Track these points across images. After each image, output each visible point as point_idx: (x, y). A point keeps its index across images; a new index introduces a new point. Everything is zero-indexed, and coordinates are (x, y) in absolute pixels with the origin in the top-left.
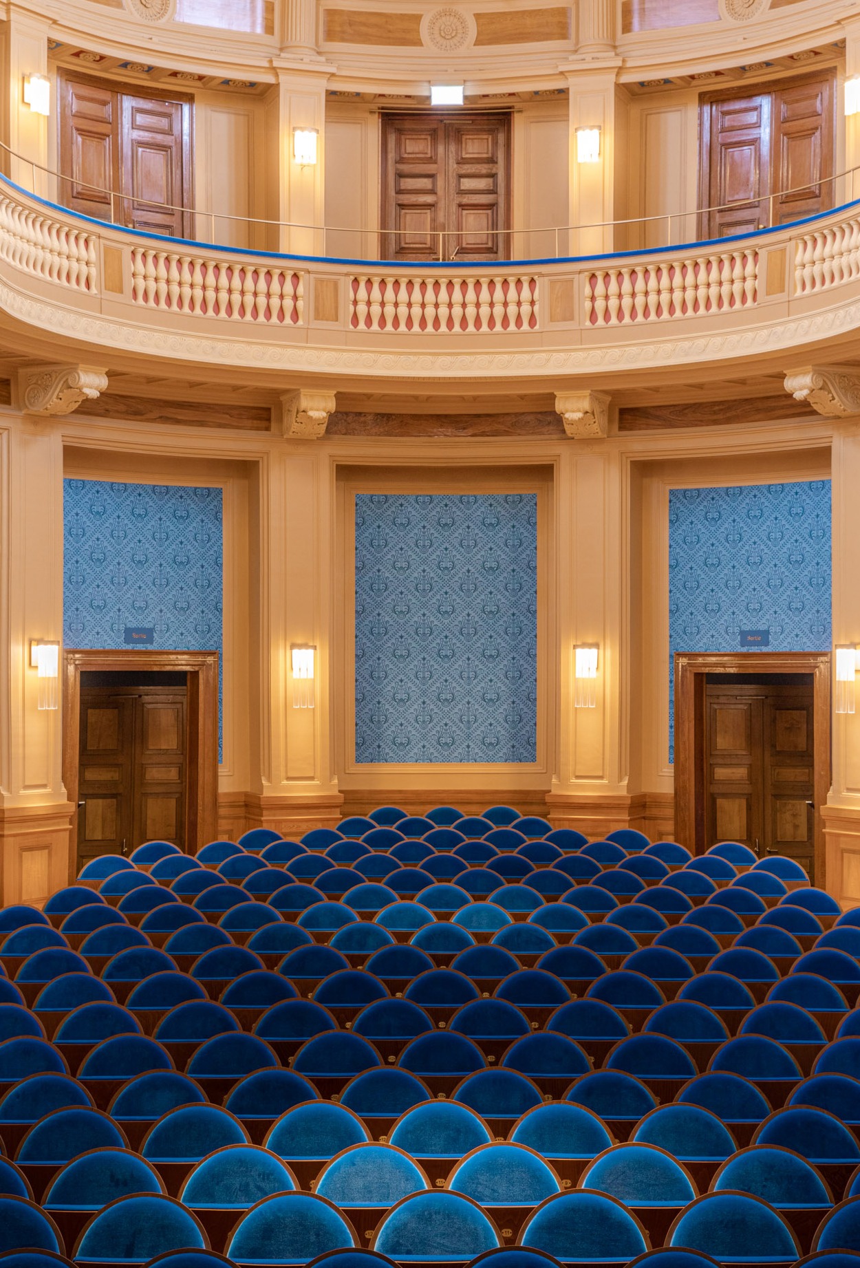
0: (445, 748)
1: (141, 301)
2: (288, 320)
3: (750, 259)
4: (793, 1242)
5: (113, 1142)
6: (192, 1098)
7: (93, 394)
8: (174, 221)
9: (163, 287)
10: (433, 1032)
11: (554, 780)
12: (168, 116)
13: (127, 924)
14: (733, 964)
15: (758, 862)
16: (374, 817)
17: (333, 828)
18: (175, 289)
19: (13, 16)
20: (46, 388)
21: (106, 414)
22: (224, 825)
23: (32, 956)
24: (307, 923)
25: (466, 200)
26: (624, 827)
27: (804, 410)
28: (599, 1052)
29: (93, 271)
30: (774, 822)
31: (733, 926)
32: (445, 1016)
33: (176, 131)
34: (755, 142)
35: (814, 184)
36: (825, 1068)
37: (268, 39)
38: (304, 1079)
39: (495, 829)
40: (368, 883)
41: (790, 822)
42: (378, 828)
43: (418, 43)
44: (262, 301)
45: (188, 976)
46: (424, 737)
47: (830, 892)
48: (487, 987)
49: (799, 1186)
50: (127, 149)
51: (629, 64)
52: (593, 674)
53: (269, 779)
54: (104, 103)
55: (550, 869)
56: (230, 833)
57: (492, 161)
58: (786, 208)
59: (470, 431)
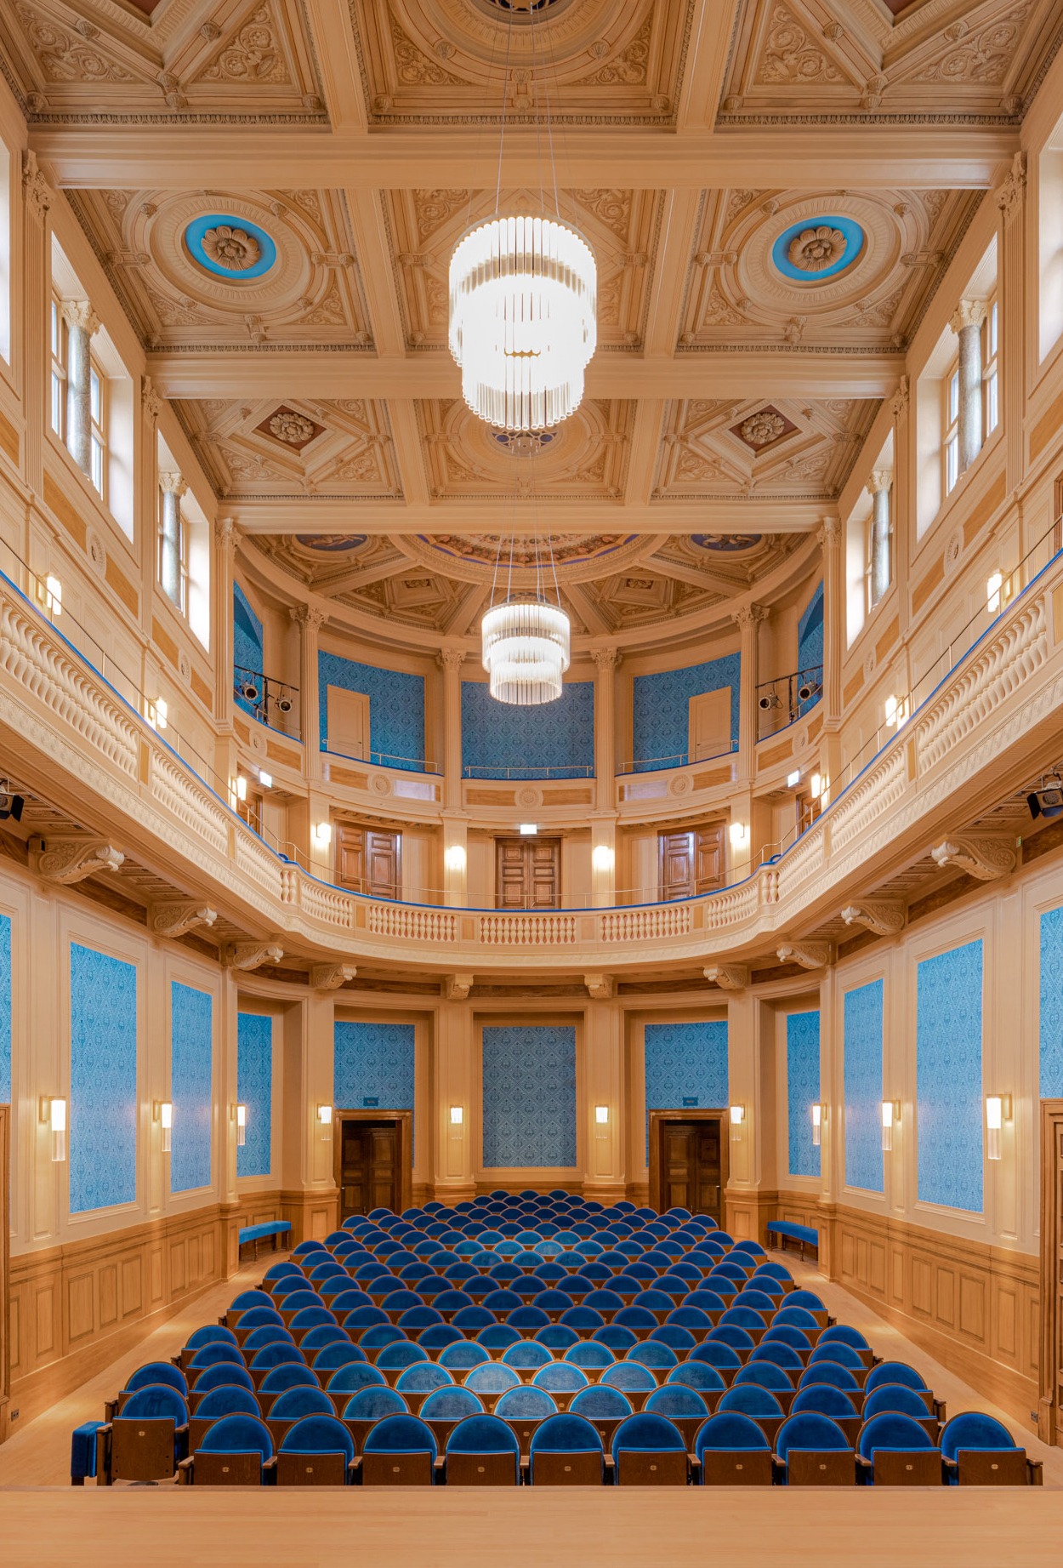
0: (529, 1160)
1: (374, 931)
2: (449, 939)
3: (685, 911)
4: (706, 1407)
5: (361, 1359)
6: (400, 1337)
7: (349, 978)
8: (392, 892)
9: (386, 924)
10: (524, 1306)
11: (586, 1176)
12: (390, 841)
13: (366, 1251)
14: (679, 1271)
15: (692, 1218)
16: (492, 1196)
17: (471, 1202)
18: (392, 925)
19: (311, 795)
20: (326, 976)
21: (355, 988)
22: (415, 1200)
23: (318, 1266)
24: (458, 1251)
25: (538, 879)
26: (623, 1200)
27: (714, 986)
28: (609, 1315)
29: (351, 917)
30: (701, 1197)
31: (679, 1251)
32: (530, 1298)
33: (393, 848)
34: (686, 854)
35: (716, 875)
36: (725, 1322)
37: (438, 803)
38: (458, 1329)
39: (555, 1202)
40: (489, 1231)
41: (708, 1199)
42: (495, 1201)
43: (514, 804)
44: (436, 930)
45: (398, 1278)
46: (518, 1153)
47: (728, 1233)
48: (551, 1284)
49: (710, 1380)
50: (369, 858)
51: (623, 816)
52: (605, 1120)
53: (438, 1176)
54: (358, 836)
55: (584, 1222)
56: (418, 1204)
57: (551, 861)
58: (703, 887)
59: (541, 994)
